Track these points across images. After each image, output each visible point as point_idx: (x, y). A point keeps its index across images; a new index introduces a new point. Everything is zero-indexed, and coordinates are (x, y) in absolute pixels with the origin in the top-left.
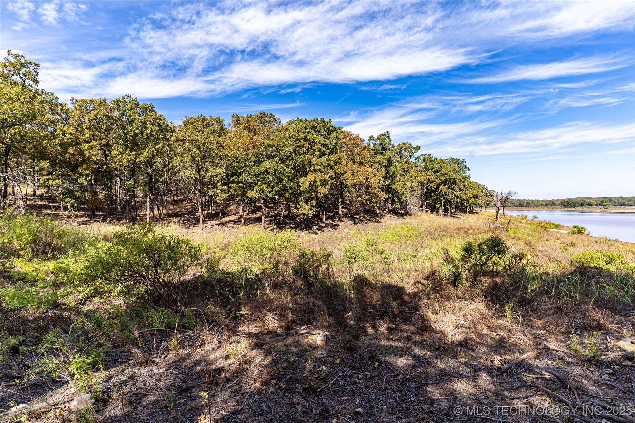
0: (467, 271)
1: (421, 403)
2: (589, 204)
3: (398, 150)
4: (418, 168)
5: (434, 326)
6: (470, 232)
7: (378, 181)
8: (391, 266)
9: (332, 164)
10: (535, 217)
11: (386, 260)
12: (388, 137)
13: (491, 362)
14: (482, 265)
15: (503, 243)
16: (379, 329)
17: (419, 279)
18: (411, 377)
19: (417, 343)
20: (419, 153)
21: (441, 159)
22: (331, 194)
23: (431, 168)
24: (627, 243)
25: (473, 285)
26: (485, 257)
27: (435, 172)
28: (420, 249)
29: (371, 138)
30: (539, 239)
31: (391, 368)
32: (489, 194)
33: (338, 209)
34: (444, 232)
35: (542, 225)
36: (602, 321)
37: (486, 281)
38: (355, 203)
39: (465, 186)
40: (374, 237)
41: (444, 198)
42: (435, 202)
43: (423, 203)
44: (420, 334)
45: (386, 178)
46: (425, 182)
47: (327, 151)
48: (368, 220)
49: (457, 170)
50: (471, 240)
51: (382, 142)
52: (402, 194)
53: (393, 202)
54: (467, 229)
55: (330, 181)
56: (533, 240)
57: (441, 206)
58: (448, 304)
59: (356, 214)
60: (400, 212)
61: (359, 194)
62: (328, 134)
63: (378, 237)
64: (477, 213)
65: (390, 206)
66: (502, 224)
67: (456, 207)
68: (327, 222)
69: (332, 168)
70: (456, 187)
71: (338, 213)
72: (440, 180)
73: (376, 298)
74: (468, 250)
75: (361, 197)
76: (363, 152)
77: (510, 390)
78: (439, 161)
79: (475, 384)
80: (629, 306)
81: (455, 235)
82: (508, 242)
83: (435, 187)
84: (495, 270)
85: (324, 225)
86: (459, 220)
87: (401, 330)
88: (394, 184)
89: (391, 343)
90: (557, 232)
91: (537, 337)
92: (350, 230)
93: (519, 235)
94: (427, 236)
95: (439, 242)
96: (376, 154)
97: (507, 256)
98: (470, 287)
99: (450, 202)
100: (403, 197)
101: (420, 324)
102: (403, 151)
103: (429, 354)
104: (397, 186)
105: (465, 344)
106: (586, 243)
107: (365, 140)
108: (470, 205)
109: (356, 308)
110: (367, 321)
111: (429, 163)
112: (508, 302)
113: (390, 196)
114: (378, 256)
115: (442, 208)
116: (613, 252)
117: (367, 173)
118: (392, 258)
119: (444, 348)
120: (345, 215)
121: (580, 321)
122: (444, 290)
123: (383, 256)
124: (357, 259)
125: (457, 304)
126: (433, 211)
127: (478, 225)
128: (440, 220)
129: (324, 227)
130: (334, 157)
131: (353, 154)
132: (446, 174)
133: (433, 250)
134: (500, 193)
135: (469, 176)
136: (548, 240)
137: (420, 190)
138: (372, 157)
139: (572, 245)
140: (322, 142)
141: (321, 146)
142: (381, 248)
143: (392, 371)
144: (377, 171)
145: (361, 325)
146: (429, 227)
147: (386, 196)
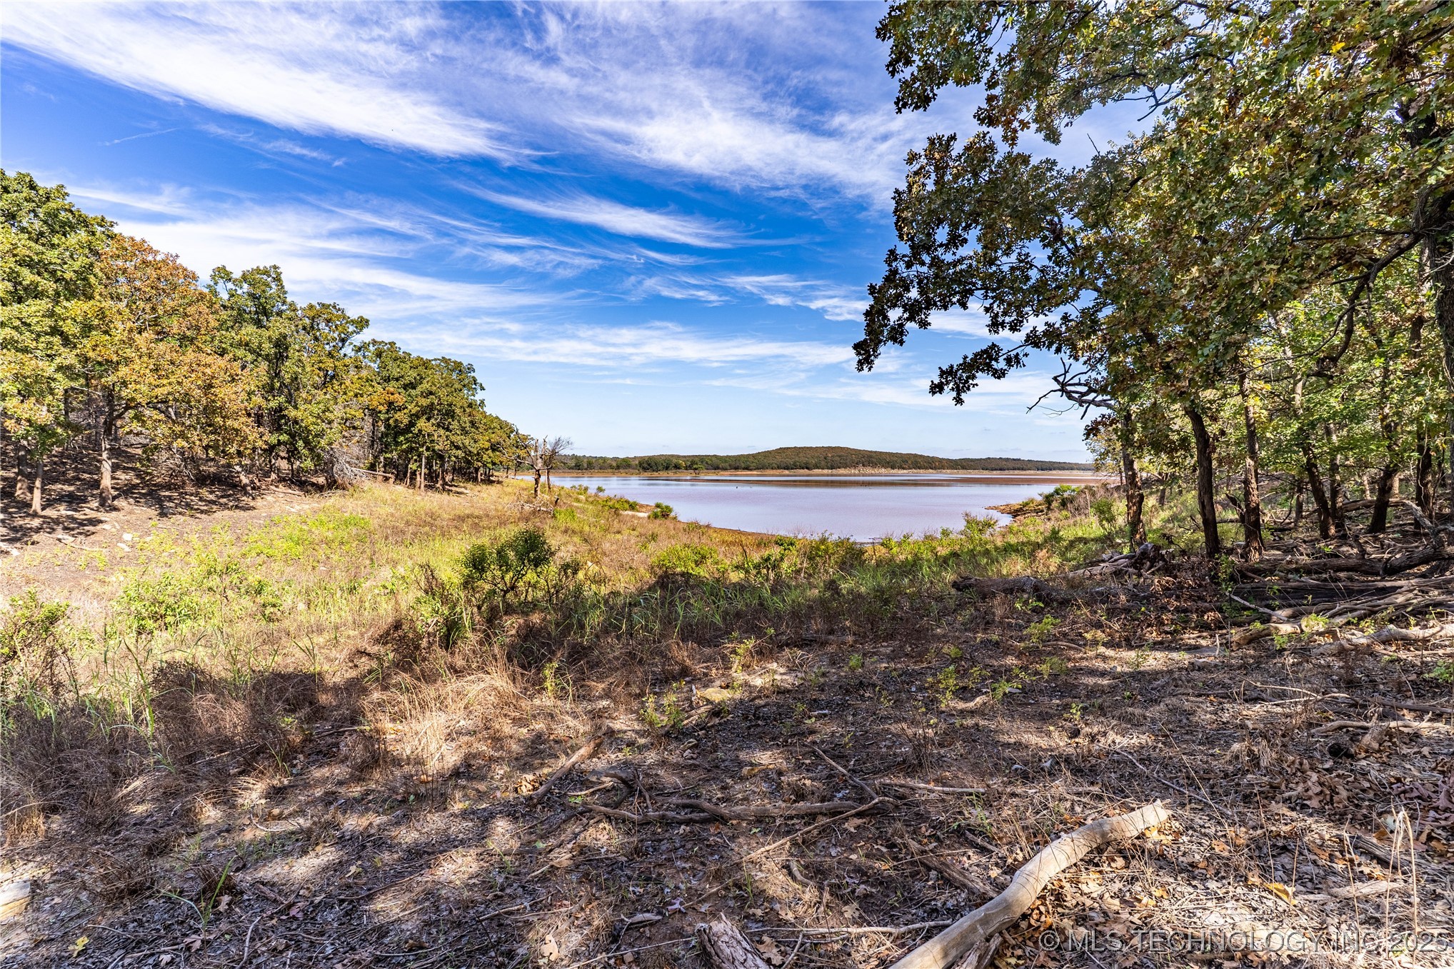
0: (475, 610)
1: (353, 949)
2: (677, 467)
3: (307, 321)
4: (364, 373)
5: (396, 749)
6: (485, 523)
7: (244, 396)
8: (286, 623)
9: (70, 328)
10: (600, 489)
11: (269, 610)
12: (278, 279)
13: (516, 790)
14: (506, 592)
15: (544, 543)
16: (240, 801)
17: (365, 645)
18: (329, 896)
19: (350, 806)
20: (366, 336)
21: (419, 358)
22: (67, 425)
23: (397, 375)
24: (721, 530)
25: (487, 639)
26: (511, 574)
27: (405, 387)
28: (368, 570)
29: (222, 274)
30: (606, 530)
31: (269, 894)
32: (522, 443)
33: (98, 470)
34: (428, 527)
35: (610, 504)
36: (688, 662)
37: (512, 624)
38: (165, 455)
39: (473, 424)
40: (234, 551)
41: (428, 449)
42: (407, 458)
43: (376, 457)
44: (359, 780)
45: (270, 389)
46: (381, 408)
47: (48, 285)
48: (213, 502)
49: (457, 386)
50: (485, 540)
51: (258, 292)
52: (321, 434)
53: (293, 454)
54: (477, 517)
55: (62, 384)
56: (597, 533)
57: (420, 466)
58: (429, 692)
59: (168, 487)
60: (314, 480)
61: (178, 429)
62: (53, 231)
63: (244, 550)
64: (499, 482)
65: (284, 464)
66: (545, 505)
67: (454, 469)
68: (49, 512)
69: (66, 341)
70: (455, 425)
71: (96, 484)
72: (417, 405)
73: (234, 718)
74: (477, 563)
75: (187, 439)
76: (191, 310)
77: (544, 837)
78: (416, 362)
79: (480, 850)
80: (720, 629)
81: (453, 531)
82: (553, 540)
83: (406, 421)
84: (530, 599)
85: (36, 523)
86: (461, 499)
87: (307, 786)
88: (296, 407)
89: (275, 829)
90: (633, 516)
91: (596, 715)
92: (148, 534)
93: (575, 526)
94: (387, 538)
95: (415, 550)
96: (239, 319)
97: (552, 569)
98: (481, 643)
99: (441, 457)
100: (323, 442)
101: (359, 753)
102: (322, 325)
103: (378, 820)
104: (303, 413)
105: (466, 772)
106: (672, 532)
107: (198, 273)
108: (485, 466)
109: (157, 762)
110: (199, 789)
111: (390, 364)
112: (550, 660)
113: (284, 437)
114: (246, 602)
115: (424, 471)
116: (704, 544)
117: (208, 371)
118: (287, 601)
119: (417, 795)
120: (126, 491)
121: (658, 670)
122: (424, 659)
123: (261, 600)
124: (169, 619)
125: (452, 685)
126: (400, 477)
127: (500, 508)
128: (419, 498)
129: (38, 530)
130: (77, 307)
131: (153, 309)
132: (431, 393)
133: (401, 570)
134: (541, 441)
135: (482, 402)
136: (619, 532)
137: (368, 427)
138: (222, 325)
139: (654, 537)
140: (22, 251)
141: (21, 263)
142: (253, 579)
143: (275, 901)
144: (243, 367)
145: (177, 807)
146: (392, 515)
147: (273, 439)
